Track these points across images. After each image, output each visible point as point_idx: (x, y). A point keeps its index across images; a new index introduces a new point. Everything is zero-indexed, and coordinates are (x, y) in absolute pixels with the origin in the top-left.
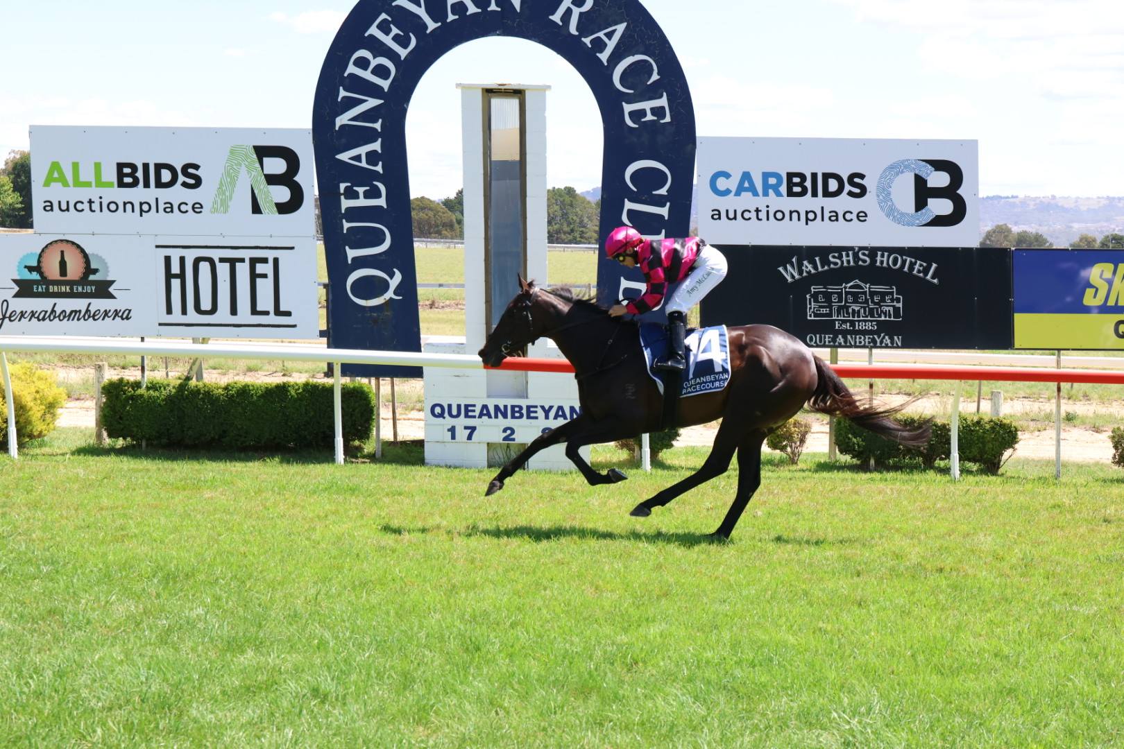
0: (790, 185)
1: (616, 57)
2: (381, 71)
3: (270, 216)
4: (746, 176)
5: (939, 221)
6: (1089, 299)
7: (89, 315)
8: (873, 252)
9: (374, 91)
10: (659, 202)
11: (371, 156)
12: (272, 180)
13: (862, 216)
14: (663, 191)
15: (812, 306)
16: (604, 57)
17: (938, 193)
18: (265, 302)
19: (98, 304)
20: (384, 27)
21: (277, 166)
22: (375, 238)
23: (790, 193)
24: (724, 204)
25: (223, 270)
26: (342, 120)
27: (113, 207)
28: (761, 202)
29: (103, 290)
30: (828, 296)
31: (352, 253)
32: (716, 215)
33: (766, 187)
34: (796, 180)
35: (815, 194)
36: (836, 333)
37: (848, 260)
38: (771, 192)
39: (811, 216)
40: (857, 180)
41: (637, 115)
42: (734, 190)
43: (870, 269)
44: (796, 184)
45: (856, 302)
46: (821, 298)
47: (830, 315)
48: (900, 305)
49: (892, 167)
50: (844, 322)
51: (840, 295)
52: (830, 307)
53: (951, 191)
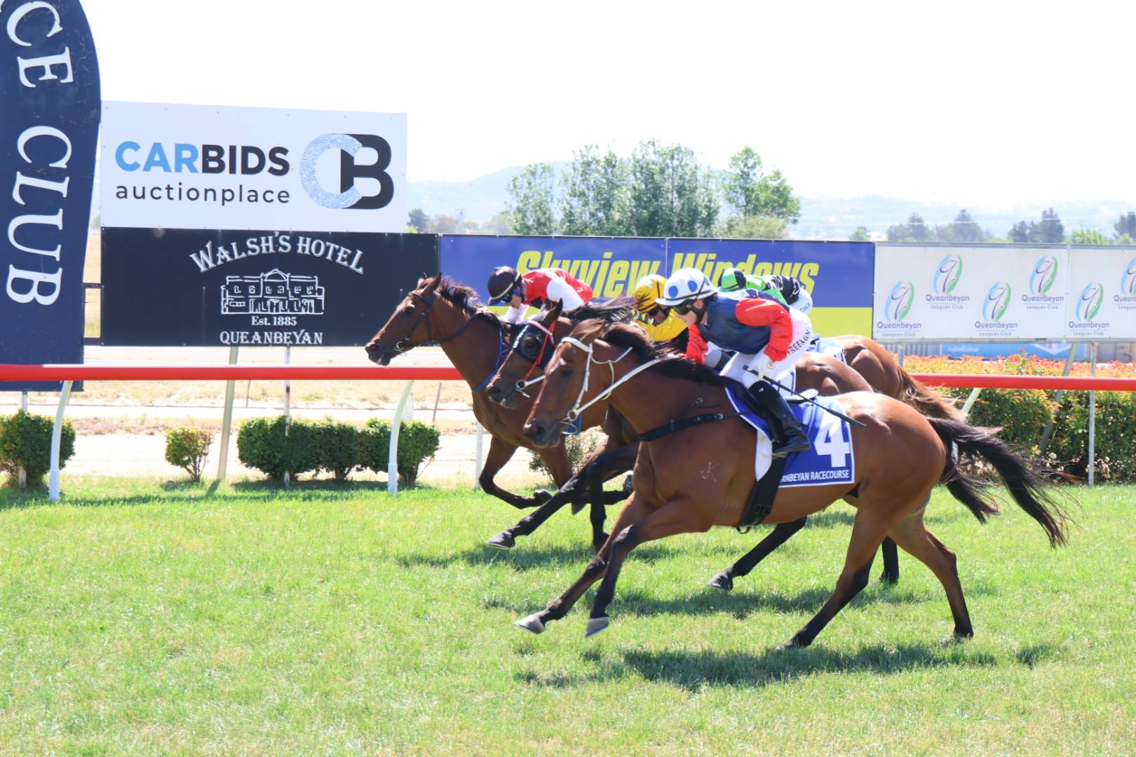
0: (206, 159)
1: (12, 3)
4: (157, 148)
5: (366, 203)
8: (294, 237)
10: (57, 176)
13: (283, 196)
14: (62, 164)
15: (226, 299)
17: (365, 171)
23: (206, 169)
24: (133, 180)
28: (172, 178)
30: (244, 287)
32: (122, 193)
33: (179, 161)
34: (213, 154)
35: (233, 170)
36: (252, 330)
37: (267, 246)
38: (184, 166)
39: (228, 195)
40: (279, 155)
41: (34, 73)
42: (143, 163)
43: (290, 257)
44: (213, 158)
45: (274, 293)
46: (236, 289)
47: (246, 309)
48: (322, 297)
49: (317, 142)
50: (262, 316)
51: (257, 286)
52: (247, 300)
53: (377, 172)
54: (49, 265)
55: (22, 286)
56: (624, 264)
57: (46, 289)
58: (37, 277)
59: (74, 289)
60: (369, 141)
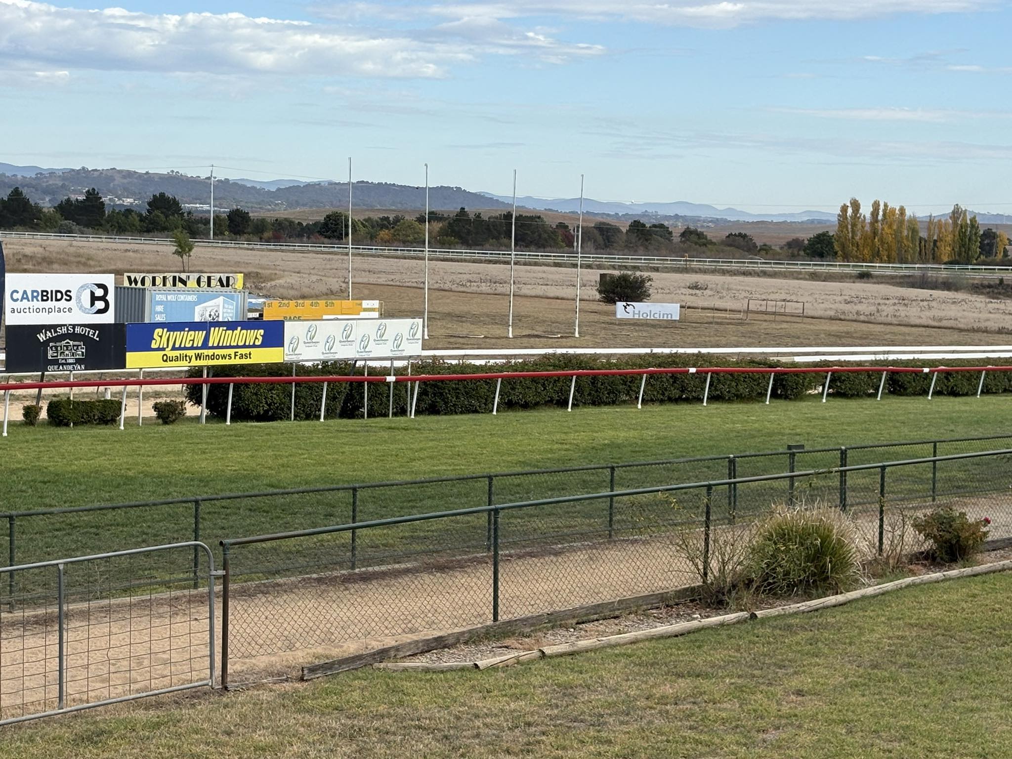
0: (43, 296)
4: (25, 292)
5: (100, 312)
6: (153, 346)
8: (74, 326)
13: (70, 310)
15: (50, 353)
17: (99, 299)
23: (43, 300)
24: (15, 305)
28: (30, 304)
30: (56, 347)
32: (13, 311)
33: (33, 297)
34: (45, 294)
35: (52, 300)
36: (59, 365)
37: (64, 330)
38: (35, 299)
39: (50, 310)
40: (68, 293)
42: (20, 299)
43: (73, 335)
44: (45, 296)
45: (67, 350)
46: (54, 348)
47: (57, 356)
48: (84, 351)
49: (82, 287)
50: (63, 359)
51: (61, 347)
52: (57, 353)
53: (103, 298)
56: (192, 333)
60: (100, 286)
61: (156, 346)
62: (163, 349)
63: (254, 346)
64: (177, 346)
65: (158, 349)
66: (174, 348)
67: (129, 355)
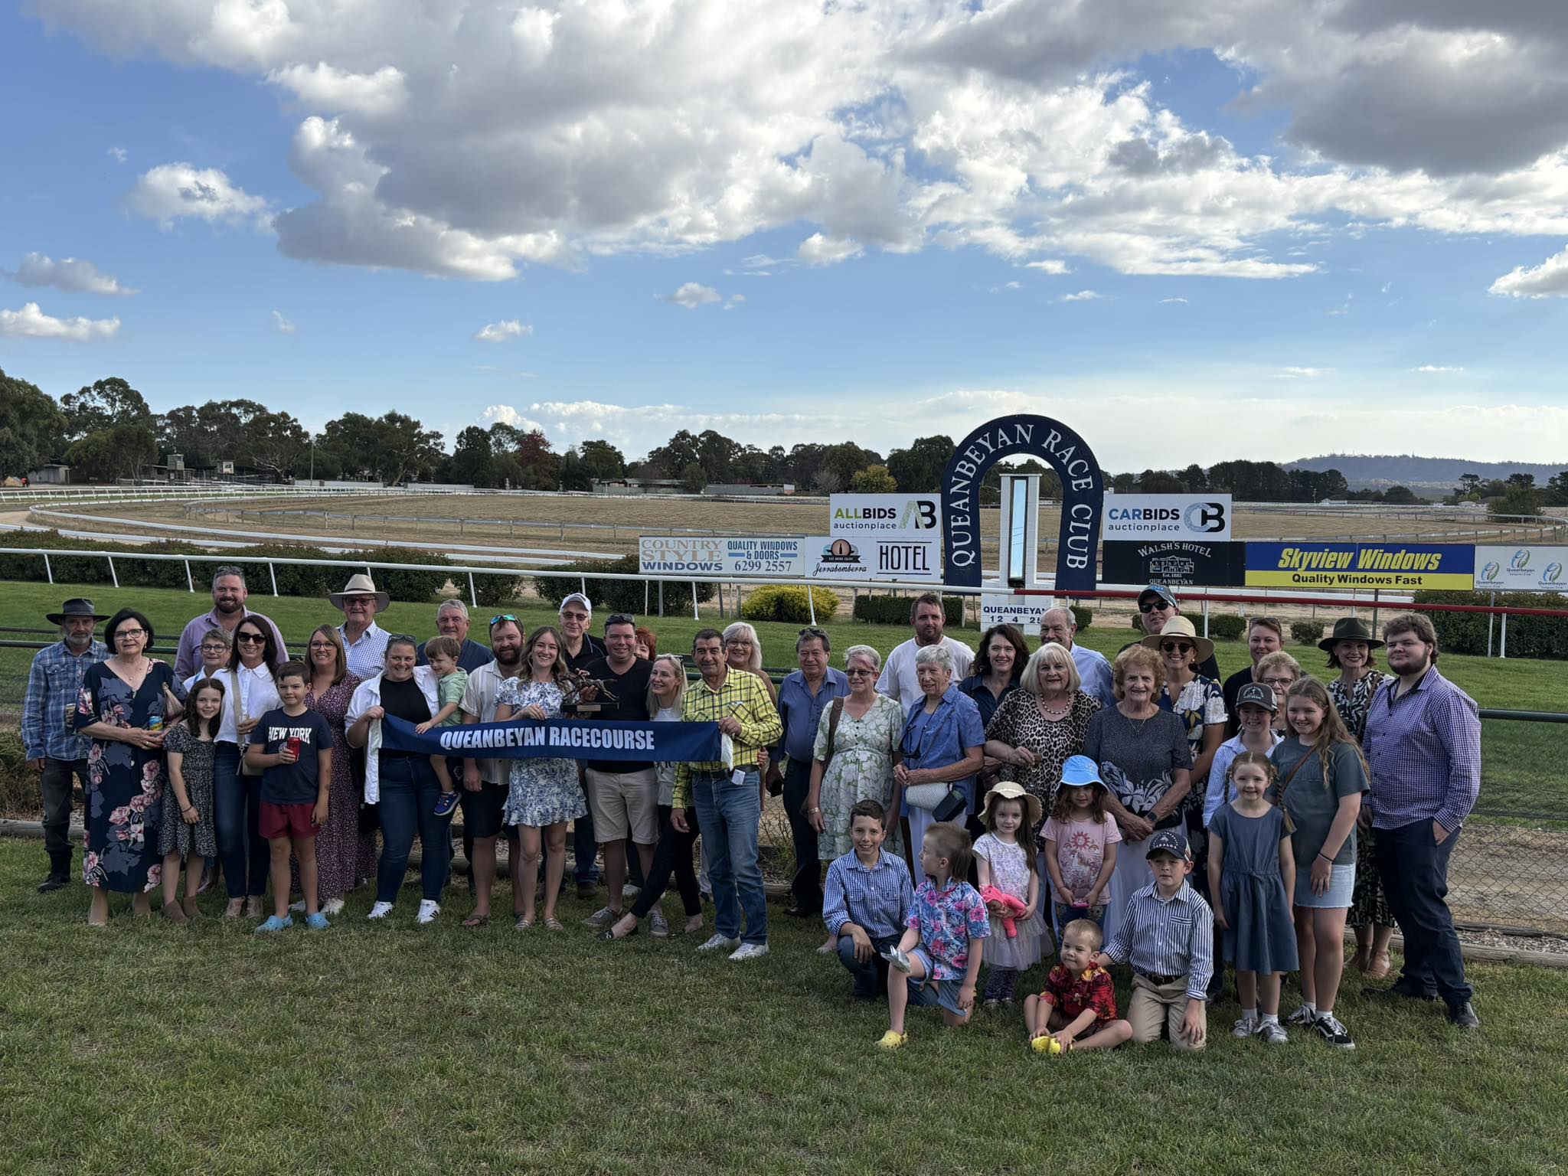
0: (1145, 514)
1: (1070, 461)
2: (970, 470)
3: (922, 529)
4: (1125, 511)
5: (1212, 530)
6: (1281, 564)
7: (850, 569)
8: (1181, 543)
9: (966, 477)
10: (1086, 522)
11: (965, 505)
12: (924, 515)
13: (1177, 528)
14: (1088, 518)
15: (1152, 567)
16: (1065, 461)
17: (1212, 517)
18: (919, 564)
19: (854, 565)
20: (972, 452)
21: (926, 509)
22: (964, 538)
23: (1145, 518)
24: (1114, 523)
25: (903, 551)
26: (953, 490)
27: (861, 526)
28: (1131, 522)
29: (856, 559)
30: (1160, 563)
31: (955, 544)
32: (1111, 527)
33: (1134, 515)
34: (1148, 512)
35: (1156, 518)
37: (1169, 547)
38: (1136, 517)
39: (1154, 528)
40: (1175, 512)
41: (1078, 486)
42: (1119, 517)
43: (1179, 550)
44: (1147, 514)
45: (1172, 565)
46: (1156, 563)
47: (1160, 571)
48: (1193, 566)
49: (1192, 506)
50: (1167, 573)
51: (1165, 562)
52: (1161, 567)
53: (1218, 517)
54: (1083, 554)
55: (1073, 562)
56: (1334, 554)
57: (1081, 563)
58: (1078, 558)
59: (1092, 563)
60: (1213, 505)
61: (1285, 566)
62: (1294, 569)
63: (1426, 571)
64: (1314, 565)
65: (1288, 569)
66: (1308, 568)
67: (1248, 573)
